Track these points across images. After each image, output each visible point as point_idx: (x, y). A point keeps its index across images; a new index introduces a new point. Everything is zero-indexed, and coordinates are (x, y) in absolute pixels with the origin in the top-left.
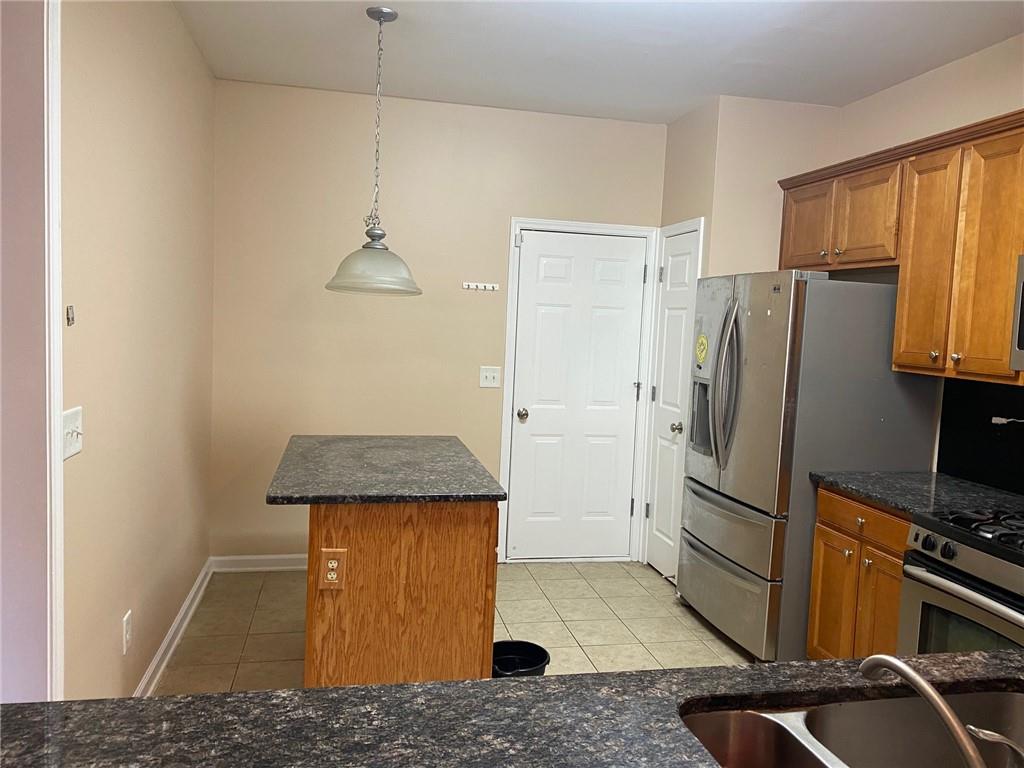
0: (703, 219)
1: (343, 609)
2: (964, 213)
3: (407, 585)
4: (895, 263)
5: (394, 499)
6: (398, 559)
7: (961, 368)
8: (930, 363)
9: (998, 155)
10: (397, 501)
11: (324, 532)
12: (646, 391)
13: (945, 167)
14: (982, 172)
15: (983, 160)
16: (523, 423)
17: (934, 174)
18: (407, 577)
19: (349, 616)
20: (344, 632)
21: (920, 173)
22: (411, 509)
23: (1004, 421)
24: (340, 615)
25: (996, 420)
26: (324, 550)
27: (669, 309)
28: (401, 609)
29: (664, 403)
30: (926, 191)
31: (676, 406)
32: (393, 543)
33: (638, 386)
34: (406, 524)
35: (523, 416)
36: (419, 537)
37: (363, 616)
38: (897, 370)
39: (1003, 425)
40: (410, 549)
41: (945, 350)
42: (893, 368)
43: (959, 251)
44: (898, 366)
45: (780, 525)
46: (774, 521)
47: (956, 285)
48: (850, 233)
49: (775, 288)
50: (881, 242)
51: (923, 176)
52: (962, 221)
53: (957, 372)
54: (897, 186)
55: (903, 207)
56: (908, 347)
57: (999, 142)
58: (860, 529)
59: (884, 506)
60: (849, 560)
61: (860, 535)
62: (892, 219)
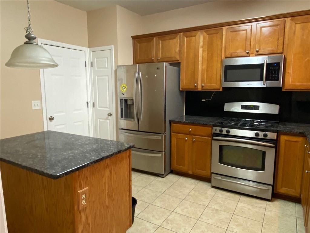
0: (113, 46)
1: (88, 215)
2: (202, 49)
3: (108, 192)
4: (180, 62)
5: (105, 158)
6: (105, 183)
7: (204, 88)
8: (194, 88)
9: (212, 34)
10: (106, 158)
11: (78, 183)
12: (90, 105)
13: (195, 36)
14: (207, 38)
15: (207, 35)
16: (51, 122)
17: (191, 38)
18: (108, 189)
19: (90, 216)
20: (89, 224)
21: (186, 37)
22: (108, 161)
23: (205, 100)
24: (87, 218)
25: (203, 100)
26: (79, 191)
27: (97, 76)
28: (107, 203)
29: (99, 107)
30: (189, 43)
31: (107, 108)
32: (103, 177)
33: (88, 103)
34: (106, 168)
35: (51, 119)
36: (111, 171)
37: (95, 213)
38: (182, 90)
39: (204, 101)
40: (108, 177)
41: (198, 84)
42: (181, 90)
43: (200, 59)
44: (183, 89)
45: (165, 136)
46: (164, 135)
47: (200, 67)
48: (162, 53)
49: (157, 68)
50: (174, 56)
51: (188, 38)
52: (201, 50)
53: (202, 89)
54: (179, 40)
55: (181, 46)
56: (186, 84)
57: (212, 31)
58: (190, 132)
59: (199, 124)
60: (186, 141)
61: (190, 134)
62: (178, 50)
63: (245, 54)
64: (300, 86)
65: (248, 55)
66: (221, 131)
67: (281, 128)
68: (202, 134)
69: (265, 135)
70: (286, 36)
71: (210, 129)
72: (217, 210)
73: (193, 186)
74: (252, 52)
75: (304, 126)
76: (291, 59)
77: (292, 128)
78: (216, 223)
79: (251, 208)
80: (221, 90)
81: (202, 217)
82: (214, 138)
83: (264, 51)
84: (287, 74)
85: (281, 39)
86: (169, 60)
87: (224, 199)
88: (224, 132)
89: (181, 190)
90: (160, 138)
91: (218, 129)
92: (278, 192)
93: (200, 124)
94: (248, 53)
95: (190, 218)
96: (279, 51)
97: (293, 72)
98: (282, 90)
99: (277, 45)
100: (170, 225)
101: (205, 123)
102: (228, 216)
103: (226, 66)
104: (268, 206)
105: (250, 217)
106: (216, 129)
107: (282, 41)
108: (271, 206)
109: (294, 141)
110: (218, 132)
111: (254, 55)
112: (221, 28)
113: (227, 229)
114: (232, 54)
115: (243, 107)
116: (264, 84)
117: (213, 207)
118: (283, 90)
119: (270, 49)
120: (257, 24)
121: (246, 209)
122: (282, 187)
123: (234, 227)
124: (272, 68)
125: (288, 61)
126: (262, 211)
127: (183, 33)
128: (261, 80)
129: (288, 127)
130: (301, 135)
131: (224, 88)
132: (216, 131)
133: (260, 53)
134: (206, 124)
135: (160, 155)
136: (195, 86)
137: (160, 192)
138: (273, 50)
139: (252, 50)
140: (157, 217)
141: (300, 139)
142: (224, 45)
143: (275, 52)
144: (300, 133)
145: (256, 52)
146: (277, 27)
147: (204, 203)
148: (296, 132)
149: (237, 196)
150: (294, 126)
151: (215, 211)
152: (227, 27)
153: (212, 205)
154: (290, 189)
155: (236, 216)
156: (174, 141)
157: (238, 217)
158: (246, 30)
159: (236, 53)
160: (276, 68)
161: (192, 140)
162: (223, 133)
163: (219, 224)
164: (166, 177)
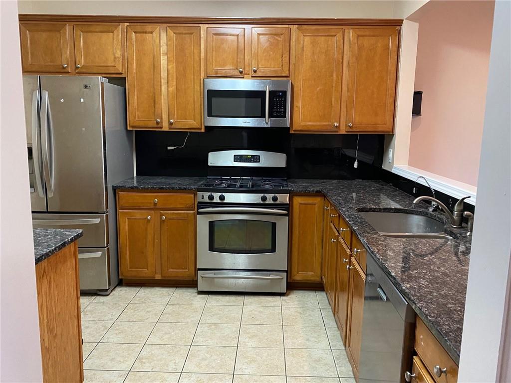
2: (166, 57)
4: (124, 76)
6: (42, 306)
7: (173, 126)
8: (155, 125)
9: (182, 33)
10: (45, 258)
13: (152, 33)
14: (174, 39)
15: (174, 35)
18: (47, 317)
21: (135, 33)
22: (44, 264)
23: (173, 148)
25: (169, 148)
28: (46, 343)
30: (140, 43)
34: (43, 276)
36: (49, 282)
38: (130, 129)
39: (172, 149)
41: (162, 119)
42: (128, 129)
43: (164, 74)
44: (132, 127)
45: (107, 216)
46: (105, 215)
47: (164, 88)
48: (86, 57)
49: (86, 86)
50: (113, 64)
51: (138, 35)
52: (164, 60)
53: (170, 128)
54: (120, 36)
55: (126, 48)
56: (139, 118)
57: (182, 28)
58: (155, 204)
59: (172, 190)
60: (149, 221)
61: (155, 208)
62: (119, 53)
63: (237, 73)
64: (313, 126)
65: (241, 75)
66: (211, 198)
67: (292, 186)
68: (179, 206)
69: (275, 199)
70: (293, 52)
71: (192, 195)
72: (216, 324)
73: (168, 299)
74: (248, 71)
75: (318, 182)
76: (299, 86)
77: (306, 186)
78: (221, 342)
79: (262, 310)
80: (203, 130)
81: (196, 339)
82: (200, 210)
83: (263, 72)
84: (295, 109)
85: (286, 55)
86: (103, 71)
87: (221, 307)
88: (217, 200)
89: (149, 310)
90: (98, 222)
91: (207, 195)
92: (293, 280)
93: (173, 188)
94: (241, 72)
95: (177, 346)
96: (284, 74)
97: (303, 106)
98: (289, 131)
99: (281, 64)
100: (147, 364)
101: (182, 187)
102: (234, 329)
103: (209, 91)
104: (283, 303)
105: (264, 322)
106: (203, 196)
107: (288, 58)
108: (288, 301)
109: (310, 204)
110: (206, 200)
111: (250, 76)
112: (197, 25)
113: (237, 346)
114: (217, 73)
115: (238, 158)
116: (267, 123)
117: (209, 321)
118: (292, 132)
119: (272, 69)
120: (252, 28)
121: (256, 313)
122: (298, 271)
123: (247, 340)
124: (276, 99)
125: (295, 89)
126: (278, 310)
127: (128, 24)
128: (263, 116)
129: (301, 185)
130: (319, 194)
131: (207, 128)
132: (203, 198)
133: (259, 73)
134: (185, 189)
135: (99, 254)
136: (158, 123)
137: (111, 320)
138: (276, 71)
139: (247, 69)
140: (119, 359)
141: (317, 200)
142: (203, 55)
143: (279, 74)
144: (317, 192)
145: (253, 72)
146: (281, 38)
147: (193, 319)
148: (313, 191)
149: (240, 299)
150: (306, 183)
151: (213, 327)
152: (207, 25)
153: (206, 319)
154: (309, 273)
155: (245, 326)
156: (124, 223)
157: (247, 326)
158: (237, 35)
159: (224, 71)
160: (282, 99)
161: (161, 217)
162: (215, 201)
163: (224, 343)
164: (111, 294)
